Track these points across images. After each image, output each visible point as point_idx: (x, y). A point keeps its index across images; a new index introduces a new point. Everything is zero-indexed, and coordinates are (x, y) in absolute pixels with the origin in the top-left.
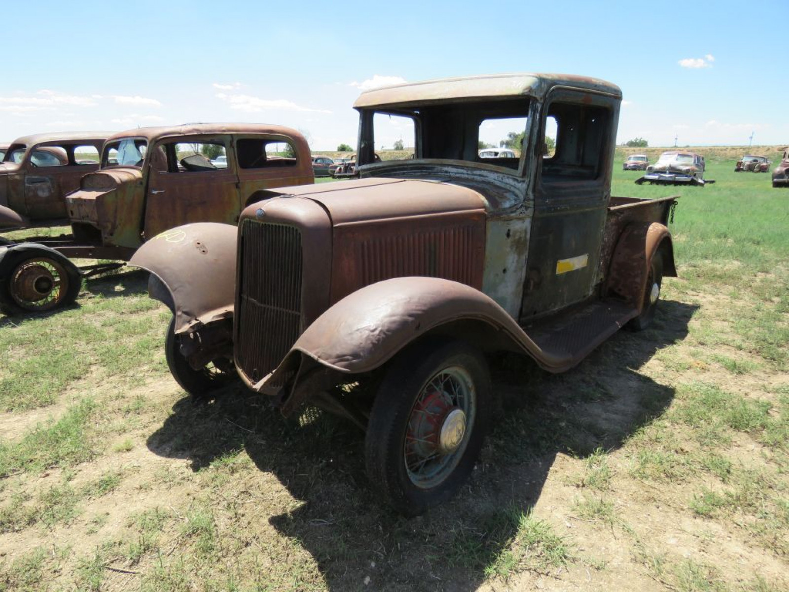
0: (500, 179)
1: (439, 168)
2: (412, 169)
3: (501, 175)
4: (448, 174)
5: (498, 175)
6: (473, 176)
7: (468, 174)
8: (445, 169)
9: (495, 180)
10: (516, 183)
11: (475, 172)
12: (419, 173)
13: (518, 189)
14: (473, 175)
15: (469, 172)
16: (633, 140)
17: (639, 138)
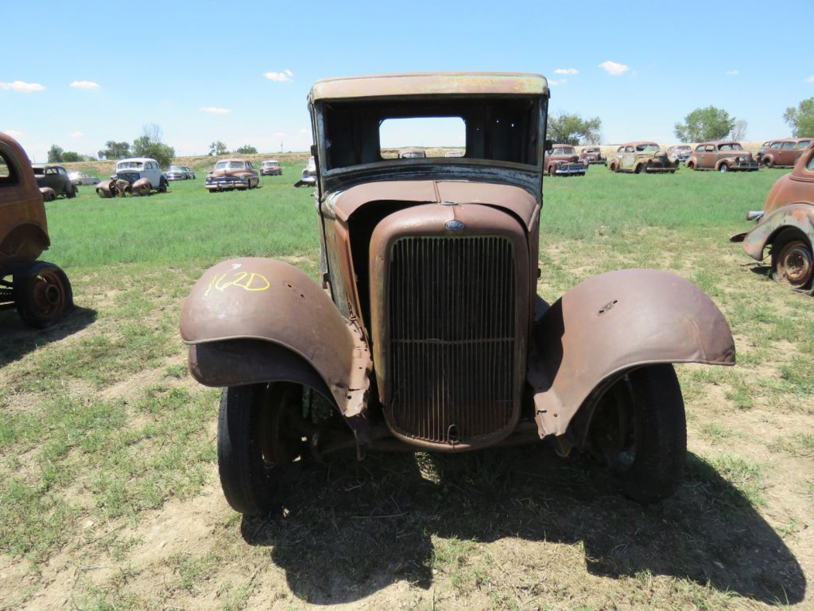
0: (512, 176)
1: (438, 167)
2: (401, 170)
3: (513, 172)
4: (451, 174)
5: (510, 171)
6: (481, 175)
7: (474, 172)
8: (448, 168)
9: (506, 176)
10: (529, 178)
11: (484, 170)
12: (413, 175)
13: (532, 184)
14: (482, 173)
15: (477, 170)
16: (243, 147)
17: (248, 145)
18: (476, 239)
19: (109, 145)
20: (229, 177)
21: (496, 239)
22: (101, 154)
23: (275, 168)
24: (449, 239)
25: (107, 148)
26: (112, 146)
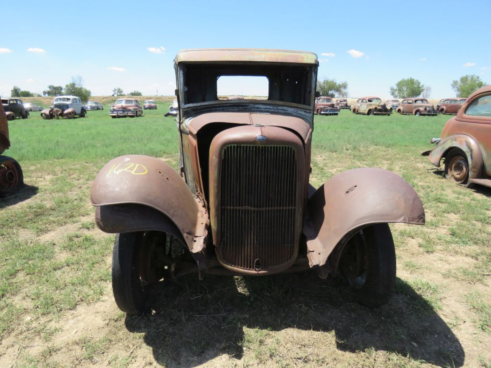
0: (296, 111)
1: (252, 105)
2: (230, 106)
3: (296, 109)
4: (260, 109)
5: (295, 109)
6: (278, 110)
7: (273, 109)
8: (257, 106)
9: (292, 112)
10: (306, 113)
11: (279, 108)
13: (308, 117)
14: (277, 109)
15: (275, 108)
16: (133, 92)
17: (136, 91)
18: (274, 147)
19: (50, 87)
20: (124, 109)
21: (286, 147)
22: (45, 93)
23: (153, 105)
24: (258, 146)
25: (48, 89)
26: (52, 88)
